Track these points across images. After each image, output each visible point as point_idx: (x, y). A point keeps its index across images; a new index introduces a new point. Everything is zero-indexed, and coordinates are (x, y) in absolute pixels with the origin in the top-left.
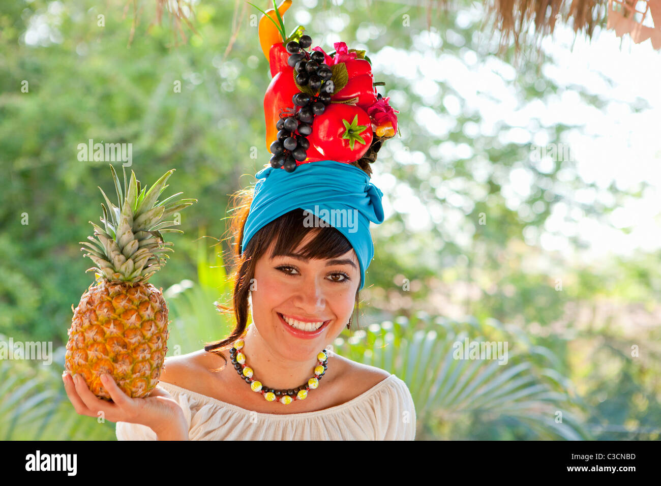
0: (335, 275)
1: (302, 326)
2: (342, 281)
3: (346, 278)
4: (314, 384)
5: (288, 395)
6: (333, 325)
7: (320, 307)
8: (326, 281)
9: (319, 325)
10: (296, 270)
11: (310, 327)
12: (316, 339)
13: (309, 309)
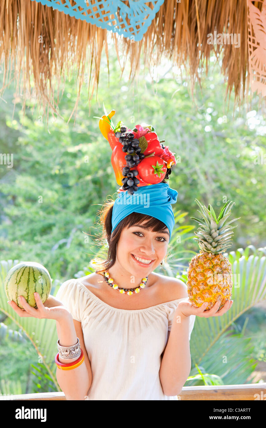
0: (159, 238)
1: (143, 261)
2: (163, 241)
3: (165, 240)
4: (143, 286)
5: (131, 291)
6: (156, 262)
7: (153, 252)
8: (155, 240)
9: (150, 261)
10: (142, 234)
11: (147, 262)
12: (149, 268)
13: (147, 253)
